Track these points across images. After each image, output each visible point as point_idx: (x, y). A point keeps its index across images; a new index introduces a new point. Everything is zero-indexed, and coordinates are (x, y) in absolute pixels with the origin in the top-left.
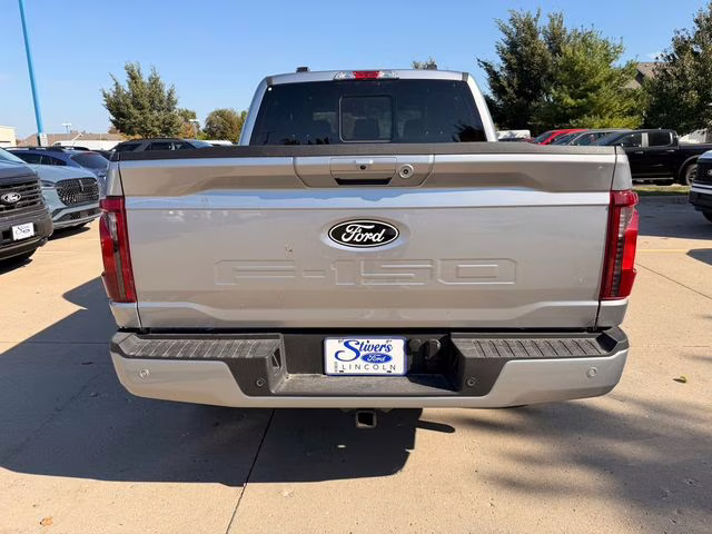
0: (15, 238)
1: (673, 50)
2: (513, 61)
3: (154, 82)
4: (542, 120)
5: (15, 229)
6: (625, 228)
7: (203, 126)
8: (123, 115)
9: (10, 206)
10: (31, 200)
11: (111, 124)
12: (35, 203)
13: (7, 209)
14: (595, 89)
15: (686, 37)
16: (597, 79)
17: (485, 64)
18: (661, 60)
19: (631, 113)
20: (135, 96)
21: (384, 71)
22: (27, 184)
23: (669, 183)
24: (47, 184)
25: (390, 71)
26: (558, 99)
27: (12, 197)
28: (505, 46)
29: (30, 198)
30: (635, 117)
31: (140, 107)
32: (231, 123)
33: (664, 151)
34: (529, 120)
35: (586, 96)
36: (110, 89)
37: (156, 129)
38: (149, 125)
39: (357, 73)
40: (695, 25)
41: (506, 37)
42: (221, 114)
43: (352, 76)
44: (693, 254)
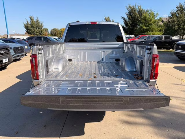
0: (3, 62)
1: (171, 15)
2: (130, 17)
3: (37, 21)
4: (138, 32)
5: (3, 60)
6: (156, 63)
7: (50, 33)
8: (29, 30)
9: (2, 54)
10: (7, 53)
11: (26, 32)
12: (8, 53)
13: (1, 55)
14: (151, 24)
15: (174, 11)
16: (152, 22)
17: (123, 18)
18: (168, 17)
19: (160, 31)
20: (32, 25)
21: (98, 22)
22: (6, 48)
23: (169, 49)
24: (11, 48)
25: (99, 22)
26: (142, 27)
27: (3, 52)
28: (128, 13)
29: (7, 52)
30: (161, 32)
31: (33, 27)
32: (57, 32)
33: (168, 41)
34: (134, 32)
35: (149, 26)
36: (25, 23)
37: (37, 33)
38: (36, 32)
39: (91, 22)
40: (176, 9)
41: (128, 11)
42: (54, 29)
43: (90, 23)
44: (175, 68)
